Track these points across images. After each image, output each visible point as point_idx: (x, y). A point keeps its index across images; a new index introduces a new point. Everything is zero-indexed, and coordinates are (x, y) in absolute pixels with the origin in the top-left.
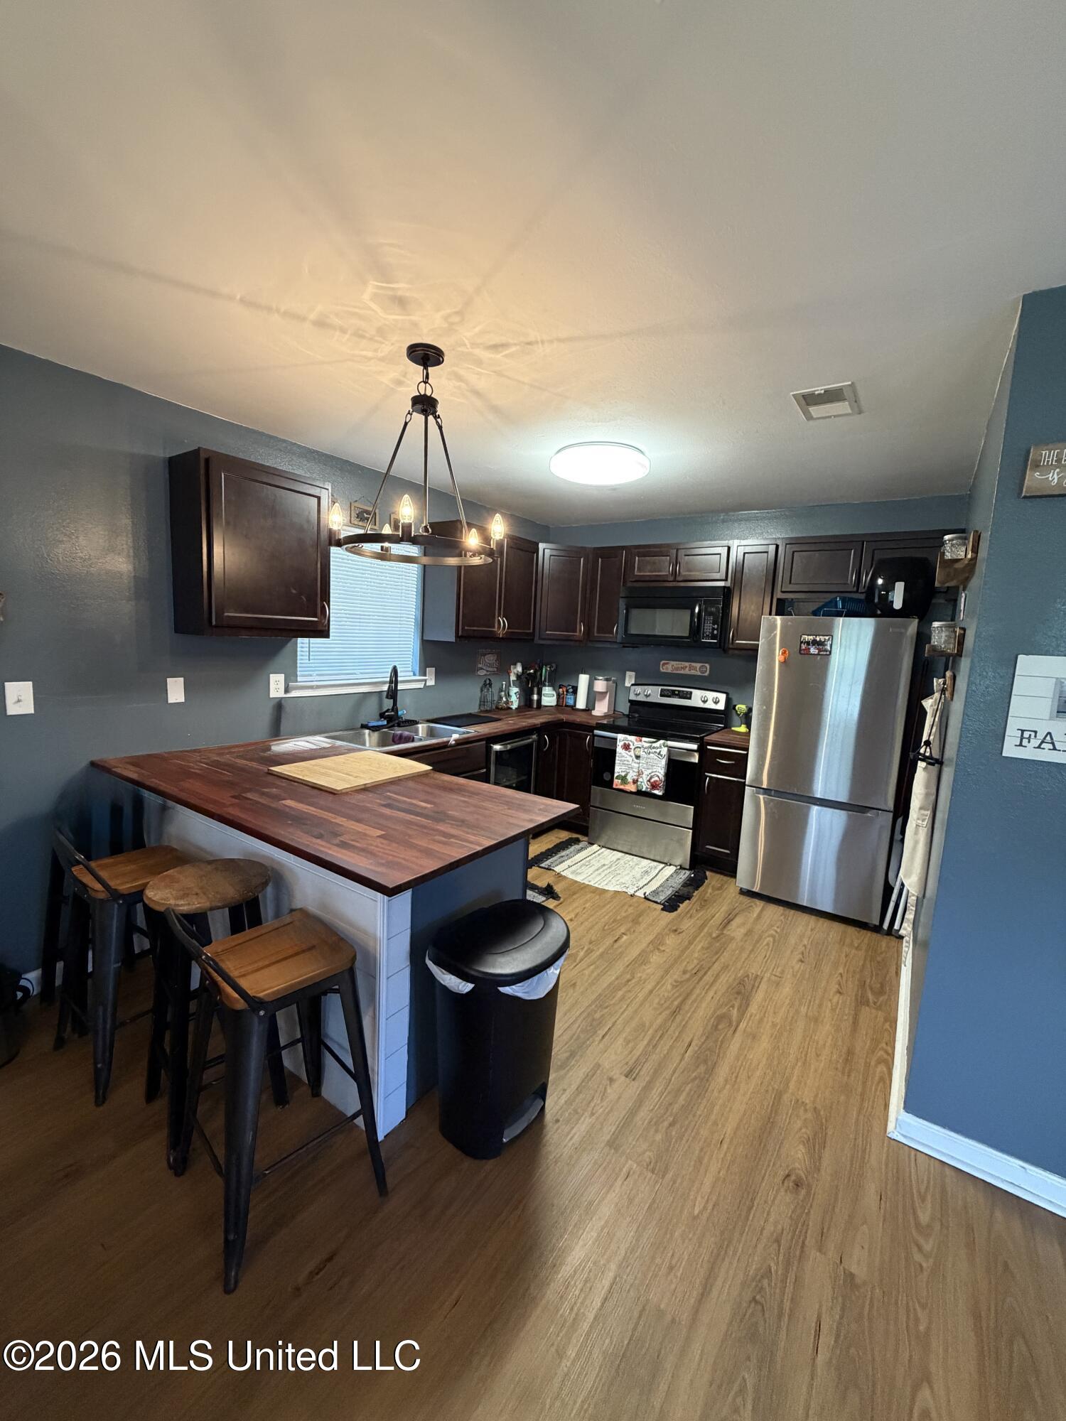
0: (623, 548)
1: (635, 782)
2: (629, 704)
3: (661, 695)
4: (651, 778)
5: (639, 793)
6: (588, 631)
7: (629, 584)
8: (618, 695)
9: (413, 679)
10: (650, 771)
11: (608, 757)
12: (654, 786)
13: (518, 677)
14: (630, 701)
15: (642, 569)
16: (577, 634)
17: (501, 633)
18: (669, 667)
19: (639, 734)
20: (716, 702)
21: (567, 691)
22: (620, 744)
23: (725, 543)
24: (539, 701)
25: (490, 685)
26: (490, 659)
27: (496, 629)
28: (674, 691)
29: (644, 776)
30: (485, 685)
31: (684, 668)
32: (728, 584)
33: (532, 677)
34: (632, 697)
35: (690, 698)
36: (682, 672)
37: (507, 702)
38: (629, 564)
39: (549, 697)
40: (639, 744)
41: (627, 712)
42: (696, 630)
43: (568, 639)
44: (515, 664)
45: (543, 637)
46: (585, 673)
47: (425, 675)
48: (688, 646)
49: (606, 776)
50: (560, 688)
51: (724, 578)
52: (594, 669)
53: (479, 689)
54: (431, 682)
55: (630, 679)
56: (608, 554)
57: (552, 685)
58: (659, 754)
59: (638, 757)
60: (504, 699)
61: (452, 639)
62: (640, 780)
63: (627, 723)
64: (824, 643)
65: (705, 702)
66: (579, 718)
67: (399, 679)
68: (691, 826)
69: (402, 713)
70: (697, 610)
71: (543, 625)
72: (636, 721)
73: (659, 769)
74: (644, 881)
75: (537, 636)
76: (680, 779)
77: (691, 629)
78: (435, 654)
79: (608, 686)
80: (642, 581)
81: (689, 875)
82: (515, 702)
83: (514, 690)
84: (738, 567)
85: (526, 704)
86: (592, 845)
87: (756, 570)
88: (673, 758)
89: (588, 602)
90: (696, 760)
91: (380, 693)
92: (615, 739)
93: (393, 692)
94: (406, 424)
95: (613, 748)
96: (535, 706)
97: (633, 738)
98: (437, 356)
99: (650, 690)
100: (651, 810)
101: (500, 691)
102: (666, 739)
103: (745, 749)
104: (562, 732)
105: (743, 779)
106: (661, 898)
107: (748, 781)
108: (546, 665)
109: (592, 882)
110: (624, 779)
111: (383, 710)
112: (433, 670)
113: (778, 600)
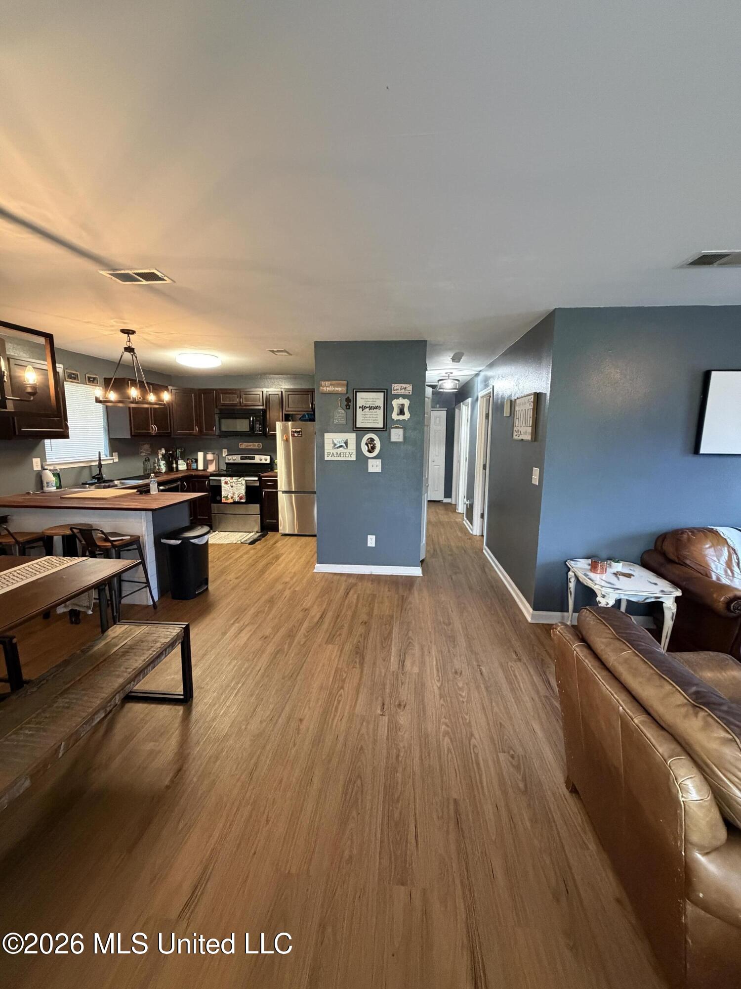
0: (214, 390)
1: (232, 498)
2: (226, 465)
3: (241, 459)
4: (239, 495)
5: (235, 503)
6: (200, 430)
7: (219, 407)
8: (220, 461)
9: (109, 459)
10: (238, 492)
11: (217, 489)
12: (241, 498)
13: (163, 456)
14: (226, 463)
15: (225, 400)
16: (195, 432)
17: (154, 433)
18: (243, 446)
19: (231, 476)
20: (266, 460)
21: (192, 462)
22: (223, 482)
23: (261, 389)
24: (177, 467)
25: (149, 460)
26: (147, 447)
27: (151, 431)
28: (246, 457)
29: (236, 494)
30: (145, 460)
31: (250, 446)
32: (264, 408)
33: (172, 455)
34: (227, 461)
35: (254, 459)
36: (250, 448)
37: (159, 469)
38: (218, 397)
39: (182, 465)
40: (232, 481)
41: (225, 469)
42: (252, 428)
43: (190, 434)
44: (161, 449)
45: (176, 434)
46: (201, 452)
47: (113, 456)
48: (250, 436)
49: (218, 498)
50: (188, 460)
51: (262, 405)
52: (205, 450)
53: (142, 463)
54: (116, 460)
55: (225, 453)
56: (207, 392)
57: (182, 459)
58: (241, 483)
59: (232, 486)
60: (157, 467)
61: (130, 437)
62: (234, 497)
63: (225, 473)
64: (299, 432)
65: (261, 460)
66: (201, 473)
67: (101, 459)
68: (259, 513)
69: (104, 476)
70: (252, 419)
71: (175, 427)
72: (229, 471)
73: (242, 491)
74: (241, 538)
75: (172, 434)
76: (252, 494)
77: (250, 428)
78: (115, 445)
79: (214, 457)
80: (225, 406)
81: (260, 534)
82: (163, 469)
83: (162, 463)
84: (267, 400)
85: (170, 469)
86: (215, 532)
87: (275, 401)
88: (248, 485)
89: (198, 417)
90: (258, 484)
91: (90, 467)
92: (220, 480)
93: (100, 466)
94: (122, 356)
95: (220, 484)
96: (175, 470)
97: (229, 478)
98: (133, 332)
99: (235, 457)
100: (241, 510)
101: (154, 463)
102: (244, 477)
103: (277, 477)
104: (193, 481)
105: (277, 489)
106: (249, 542)
107: (279, 490)
108: (179, 448)
109: (217, 543)
110: (227, 498)
111: (94, 475)
112: (117, 453)
113: (285, 414)
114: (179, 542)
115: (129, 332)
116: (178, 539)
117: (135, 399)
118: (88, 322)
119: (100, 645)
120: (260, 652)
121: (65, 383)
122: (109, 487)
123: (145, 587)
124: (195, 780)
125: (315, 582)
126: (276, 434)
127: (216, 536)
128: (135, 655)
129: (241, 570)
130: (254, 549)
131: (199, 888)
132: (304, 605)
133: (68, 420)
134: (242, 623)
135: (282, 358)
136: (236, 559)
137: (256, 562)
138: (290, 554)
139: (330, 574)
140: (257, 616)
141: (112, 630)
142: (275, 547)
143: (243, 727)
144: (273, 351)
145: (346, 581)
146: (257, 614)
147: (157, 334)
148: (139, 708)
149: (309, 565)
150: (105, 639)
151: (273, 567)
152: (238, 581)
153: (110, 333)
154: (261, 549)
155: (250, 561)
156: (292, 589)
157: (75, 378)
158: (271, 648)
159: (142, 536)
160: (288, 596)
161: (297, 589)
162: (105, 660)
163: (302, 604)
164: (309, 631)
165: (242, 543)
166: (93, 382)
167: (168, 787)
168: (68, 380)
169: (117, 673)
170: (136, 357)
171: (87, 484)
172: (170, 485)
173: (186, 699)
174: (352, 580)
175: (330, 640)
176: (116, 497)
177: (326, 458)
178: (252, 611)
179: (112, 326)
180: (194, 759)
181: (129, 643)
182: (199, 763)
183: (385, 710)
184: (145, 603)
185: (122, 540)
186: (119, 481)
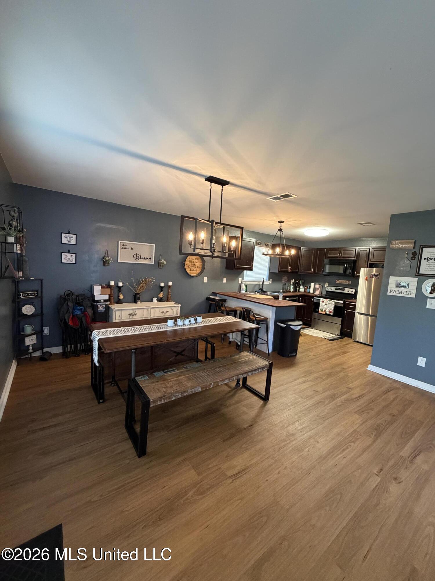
0: (325, 248)
1: (325, 311)
2: (326, 292)
3: (336, 289)
4: (330, 310)
5: (326, 314)
6: (314, 271)
7: (327, 258)
8: (323, 289)
9: (268, 282)
10: (329, 308)
11: (317, 305)
12: (330, 312)
13: (293, 283)
14: (326, 291)
15: (331, 255)
16: (311, 272)
17: (289, 271)
18: (339, 282)
19: (327, 298)
20: (352, 292)
21: (307, 288)
22: (321, 301)
23: (355, 248)
24: (299, 290)
25: (285, 284)
26: (286, 278)
27: (288, 270)
28: (339, 288)
29: (327, 310)
30: (284, 284)
31: (343, 282)
32: (355, 259)
33: (297, 283)
34: (327, 290)
35: (344, 290)
36: (343, 283)
37: (290, 290)
38: (327, 253)
39: (302, 289)
40: (326, 301)
41: (325, 294)
42: (345, 271)
43: (308, 273)
44: (292, 279)
45: (301, 272)
46: (313, 283)
47: (269, 281)
48: (343, 276)
49: (317, 310)
50: (305, 287)
51: (354, 257)
52: (315, 282)
53: (282, 285)
54: (271, 283)
55: (327, 284)
56: (321, 250)
57: (303, 286)
58: (332, 304)
59: (326, 304)
60: (289, 289)
61: (277, 272)
62: (326, 311)
63: (325, 296)
64: (377, 275)
65: (348, 291)
66: (310, 294)
67: (264, 281)
68: (341, 324)
69: (264, 289)
70: (345, 266)
71: (301, 269)
72: (327, 296)
73: (332, 308)
74: (326, 336)
75: (299, 272)
76: (338, 311)
77: (344, 271)
78: (272, 276)
79: (319, 287)
80: (331, 258)
81: (339, 336)
82: (292, 290)
83: (292, 286)
84: (358, 255)
85: (295, 290)
86: (312, 328)
87: (363, 255)
88: (336, 305)
89: (314, 263)
90: (343, 306)
91: (259, 284)
92: (320, 300)
93: (263, 284)
94: (277, 233)
95: (319, 302)
96: (298, 291)
97: (325, 299)
98: (283, 222)
99: (332, 288)
100: (330, 319)
101: (288, 286)
102: (334, 300)
103: (356, 303)
104: (306, 298)
105: (355, 311)
106: (330, 339)
107: (356, 311)
108: (302, 280)
109: (311, 334)
110: (322, 310)
111: (260, 288)
112: (271, 279)
113: (370, 263)
114: (285, 326)
115: (281, 222)
116: (284, 324)
117: (278, 253)
118: (265, 220)
119: (236, 357)
120: (310, 397)
121: (255, 247)
122: (265, 294)
123: (266, 343)
124: (256, 433)
125: (365, 375)
126: (359, 276)
127: (312, 331)
128: (246, 365)
129: (319, 352)
130: (331, 344)
131: (240, 473)
132: (349, 385)
133: (254, 263)
134: (307, 378)
135: (369, 228)
136: (318, 346)
137: (329, 351)
138: (354, 354)
139: (380, 375)
140: (317, 379)
141: (243, 353)
142: (346, 347)
143: (285, 426)
144: (361, 224)
145: (390, 383)
146: (317, 378)
147: (294, 221)
148: (247, 393)
149: (366, 364)
150: (240, 355)
151: (339, 357)
152: (314, 357)
153: (275, 223)
154: (336, 345)
155: (326, 349)
156: (346, 373)
157: (260, 245)
158: (317, 398)
159: (269, 319)
160: (341, 376)
161: (349, 375)
162: (236, 362)
163: (348, 384)
164: (345, 401)
165: (325, 338)
166: (267, 246)
167: (245, 429)
168: (257, 245)
169: (238, 368)
170: (283, 233)
171: (256, 292)
172: (293, 298)
173: (265, 398)
174: (396, 385)
175: (360, 412)
176: (264, 299)
177: (389, 293)
178: (315, 375)
179: (274, 220)
180: (259, 425)
181: (246, 360)
182: (260, 428)
183: (380, 473)
184: (265, 351)
185: (260, 318)
186: (269, 293)
